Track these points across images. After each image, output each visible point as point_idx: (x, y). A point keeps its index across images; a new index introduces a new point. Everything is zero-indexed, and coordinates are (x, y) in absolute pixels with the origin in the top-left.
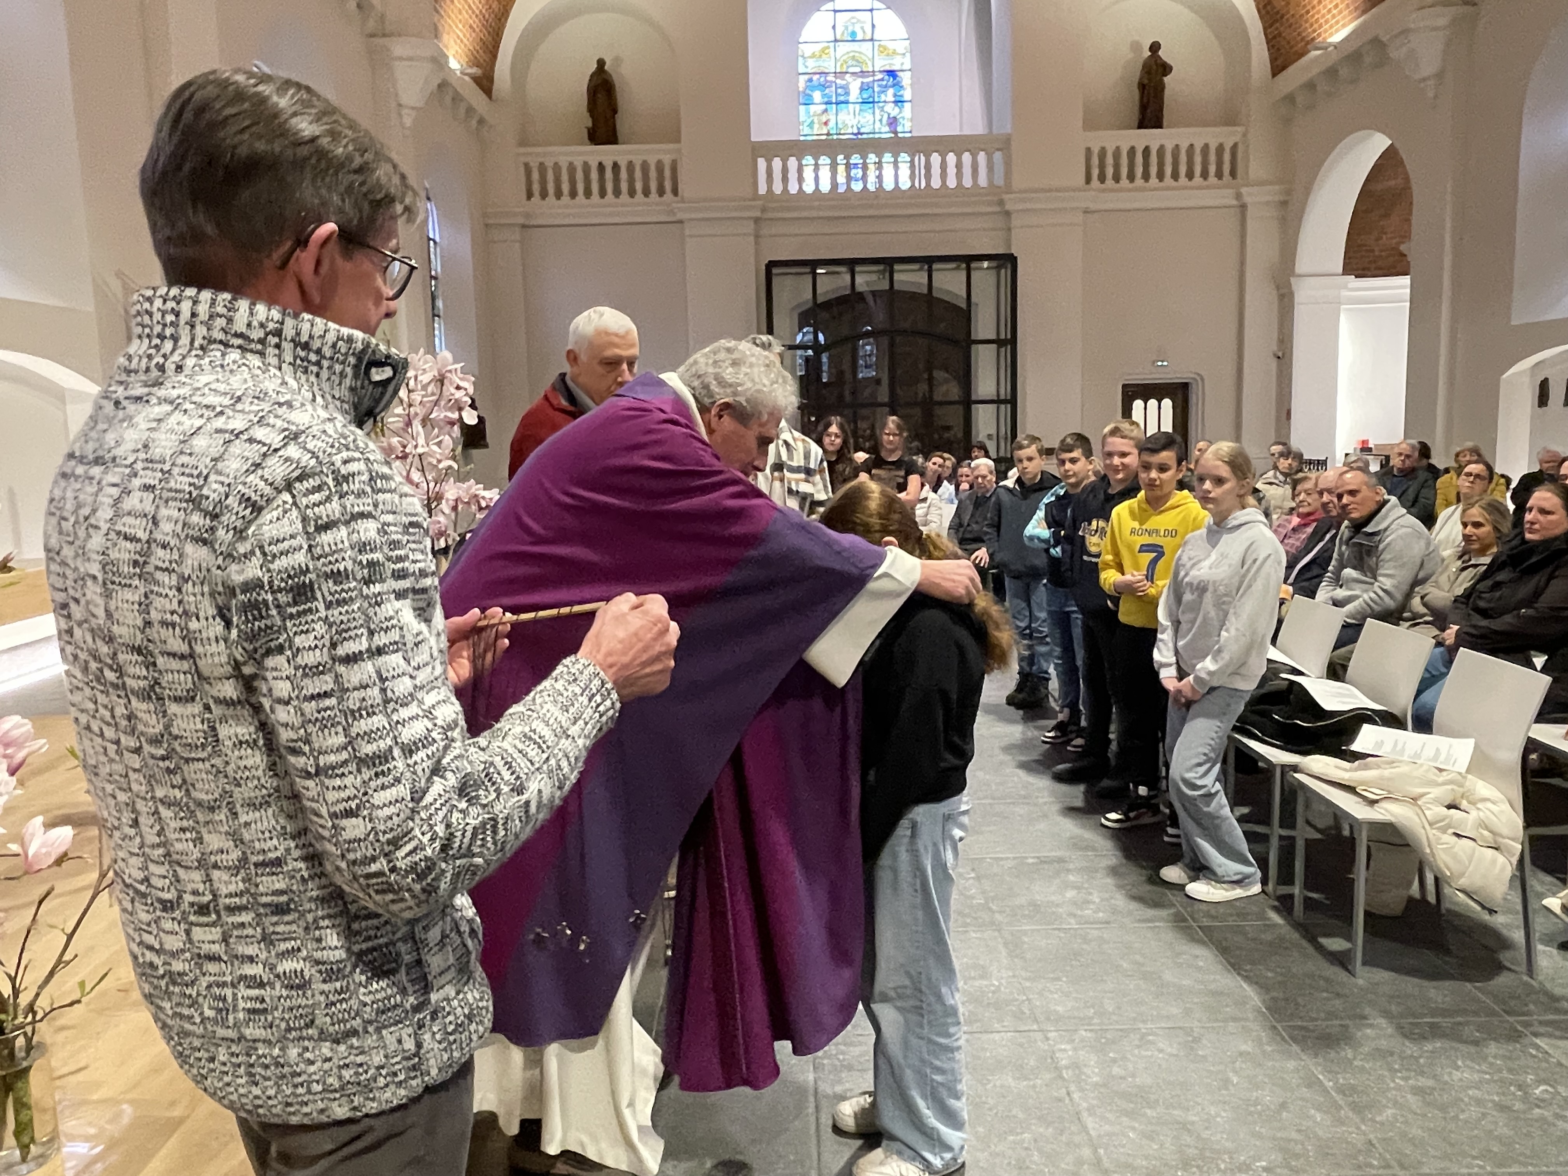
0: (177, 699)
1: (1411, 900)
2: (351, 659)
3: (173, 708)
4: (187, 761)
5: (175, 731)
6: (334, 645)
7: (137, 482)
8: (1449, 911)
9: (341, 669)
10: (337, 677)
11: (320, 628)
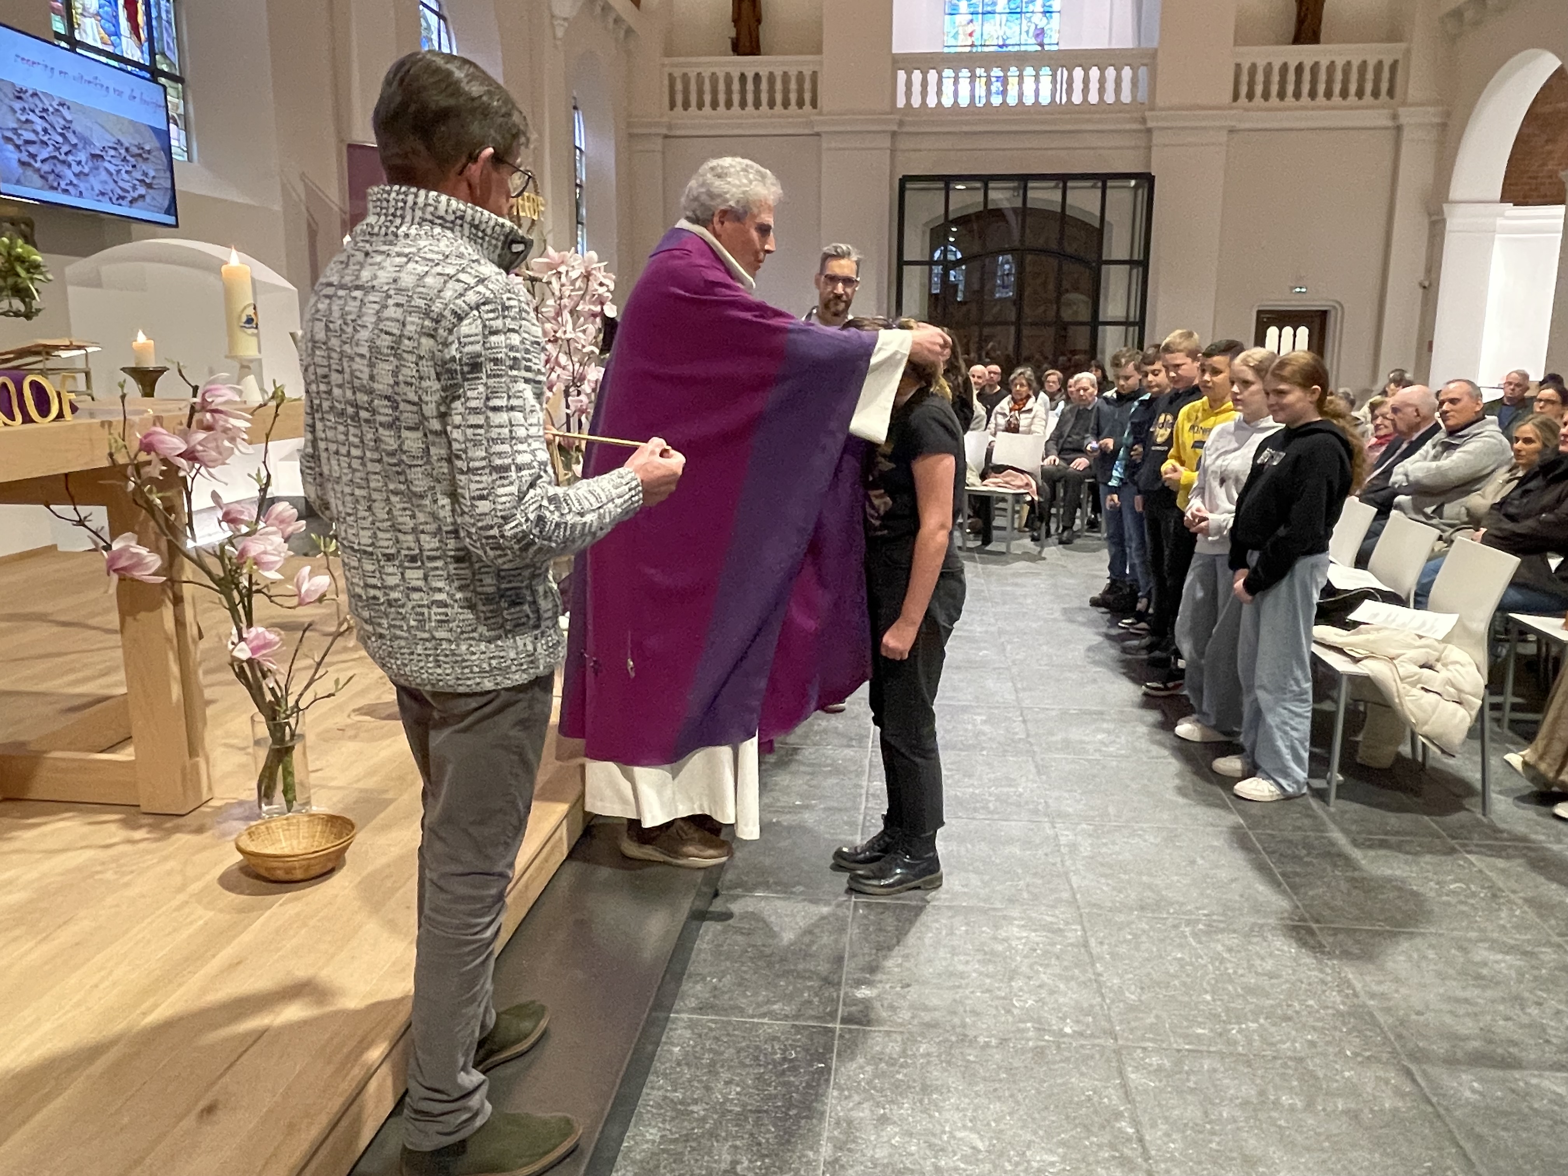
0: (408, 428)
1: (1399, 758)
2: (496, 409)
3: (405, 434)
4: (410, 466)
5: (405, 448)
6: (488, 399)
7: (391, 302)
8: (1434, 769)
9: (490, 414)
10: (487, 418)
11: (481, 389)
